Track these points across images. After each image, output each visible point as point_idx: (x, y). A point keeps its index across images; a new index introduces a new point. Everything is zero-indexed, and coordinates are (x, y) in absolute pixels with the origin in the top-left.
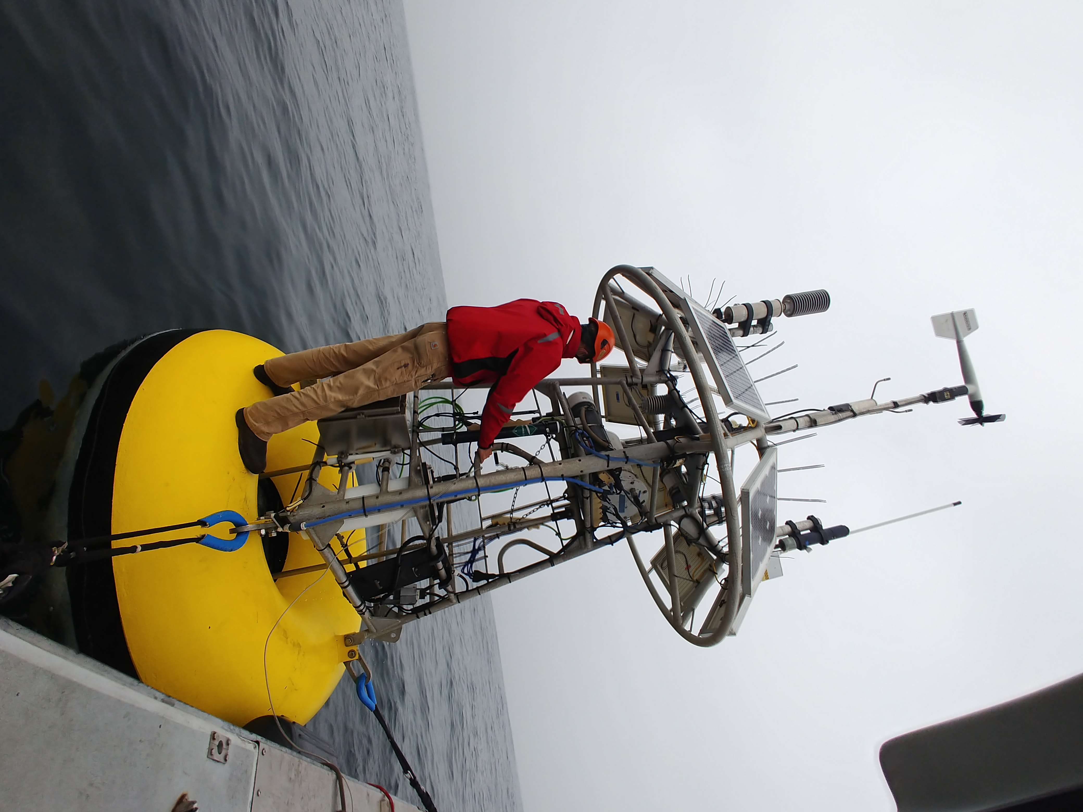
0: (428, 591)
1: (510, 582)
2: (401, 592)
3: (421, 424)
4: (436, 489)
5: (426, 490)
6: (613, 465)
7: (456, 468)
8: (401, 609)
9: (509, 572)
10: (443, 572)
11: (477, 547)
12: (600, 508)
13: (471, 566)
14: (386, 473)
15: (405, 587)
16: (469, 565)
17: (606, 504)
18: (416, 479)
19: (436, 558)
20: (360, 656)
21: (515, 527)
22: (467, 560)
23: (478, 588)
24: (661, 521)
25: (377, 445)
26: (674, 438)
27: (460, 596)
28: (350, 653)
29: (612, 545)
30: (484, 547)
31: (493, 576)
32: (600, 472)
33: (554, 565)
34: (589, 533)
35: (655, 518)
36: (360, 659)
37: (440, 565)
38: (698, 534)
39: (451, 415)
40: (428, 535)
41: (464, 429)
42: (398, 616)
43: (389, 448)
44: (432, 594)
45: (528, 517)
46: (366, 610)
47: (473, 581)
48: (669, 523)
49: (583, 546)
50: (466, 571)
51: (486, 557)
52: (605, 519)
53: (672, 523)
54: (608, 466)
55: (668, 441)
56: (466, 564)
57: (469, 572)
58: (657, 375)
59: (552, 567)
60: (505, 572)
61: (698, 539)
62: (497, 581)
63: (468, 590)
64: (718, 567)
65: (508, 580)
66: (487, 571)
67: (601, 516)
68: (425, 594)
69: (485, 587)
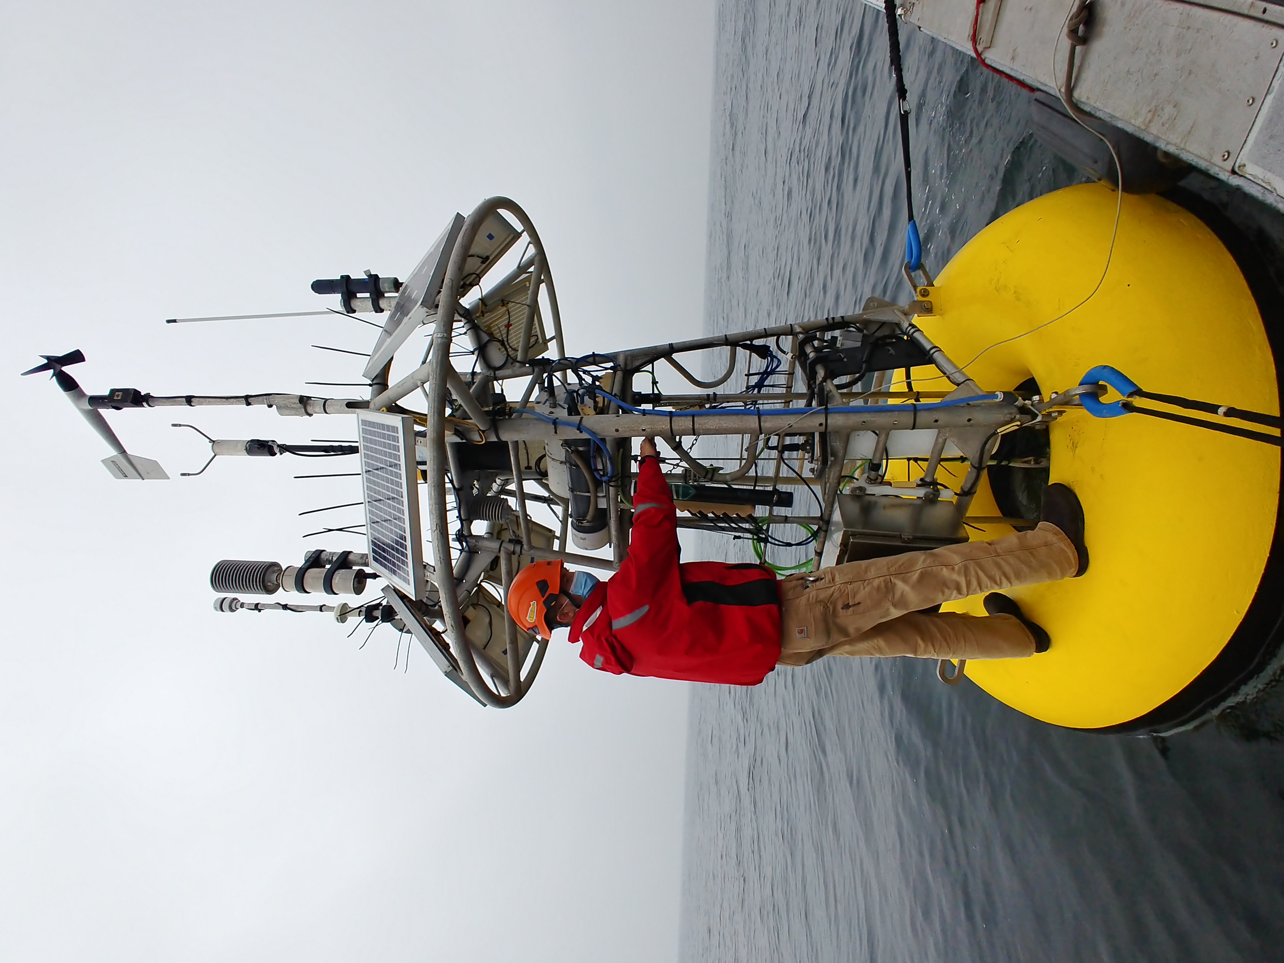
0: (825, 344)
1: (726, 335)
3: (814, 534)
5: (829, 421)
6: (576, 419)
9: (725, 346)
11: (756, 390)
13: (767, 367)
14: (877, 462)
16: (769, 370)
18: (837, 445)
19: (819, 362)
20: (915, 290)
22: (771, 376)
23: (767, 336)
24: (527, 369)
26: (487, 442)
27: (790, 331)
28: (926, 294)
29: (593, 353)
30: (748, 387)
31: (745, 347)
32: (592, 414)
33: (669, 344)
34: (620, 365)
36: (915, 287)
37: (812, 356)
38: (488, 346)
39: (770, 541)
42: (867, 323)
43: (869, 498)
47: (770, 347)
49: (629, 357)
50: (775, 361)
51: (748, 375)
54: (582, 418)
55: (495, 439)
56: (773, 372)
57: (772, 361)
58: (481, 548)
59: (673, 342)
60: (729, 347)
62: (741, 339)
63: (778, 335)
64: (476, 308)
65: (728, 336)
66: (751, 356)
67: (599, 380)
68: (829, 341)
69: (757, 335)
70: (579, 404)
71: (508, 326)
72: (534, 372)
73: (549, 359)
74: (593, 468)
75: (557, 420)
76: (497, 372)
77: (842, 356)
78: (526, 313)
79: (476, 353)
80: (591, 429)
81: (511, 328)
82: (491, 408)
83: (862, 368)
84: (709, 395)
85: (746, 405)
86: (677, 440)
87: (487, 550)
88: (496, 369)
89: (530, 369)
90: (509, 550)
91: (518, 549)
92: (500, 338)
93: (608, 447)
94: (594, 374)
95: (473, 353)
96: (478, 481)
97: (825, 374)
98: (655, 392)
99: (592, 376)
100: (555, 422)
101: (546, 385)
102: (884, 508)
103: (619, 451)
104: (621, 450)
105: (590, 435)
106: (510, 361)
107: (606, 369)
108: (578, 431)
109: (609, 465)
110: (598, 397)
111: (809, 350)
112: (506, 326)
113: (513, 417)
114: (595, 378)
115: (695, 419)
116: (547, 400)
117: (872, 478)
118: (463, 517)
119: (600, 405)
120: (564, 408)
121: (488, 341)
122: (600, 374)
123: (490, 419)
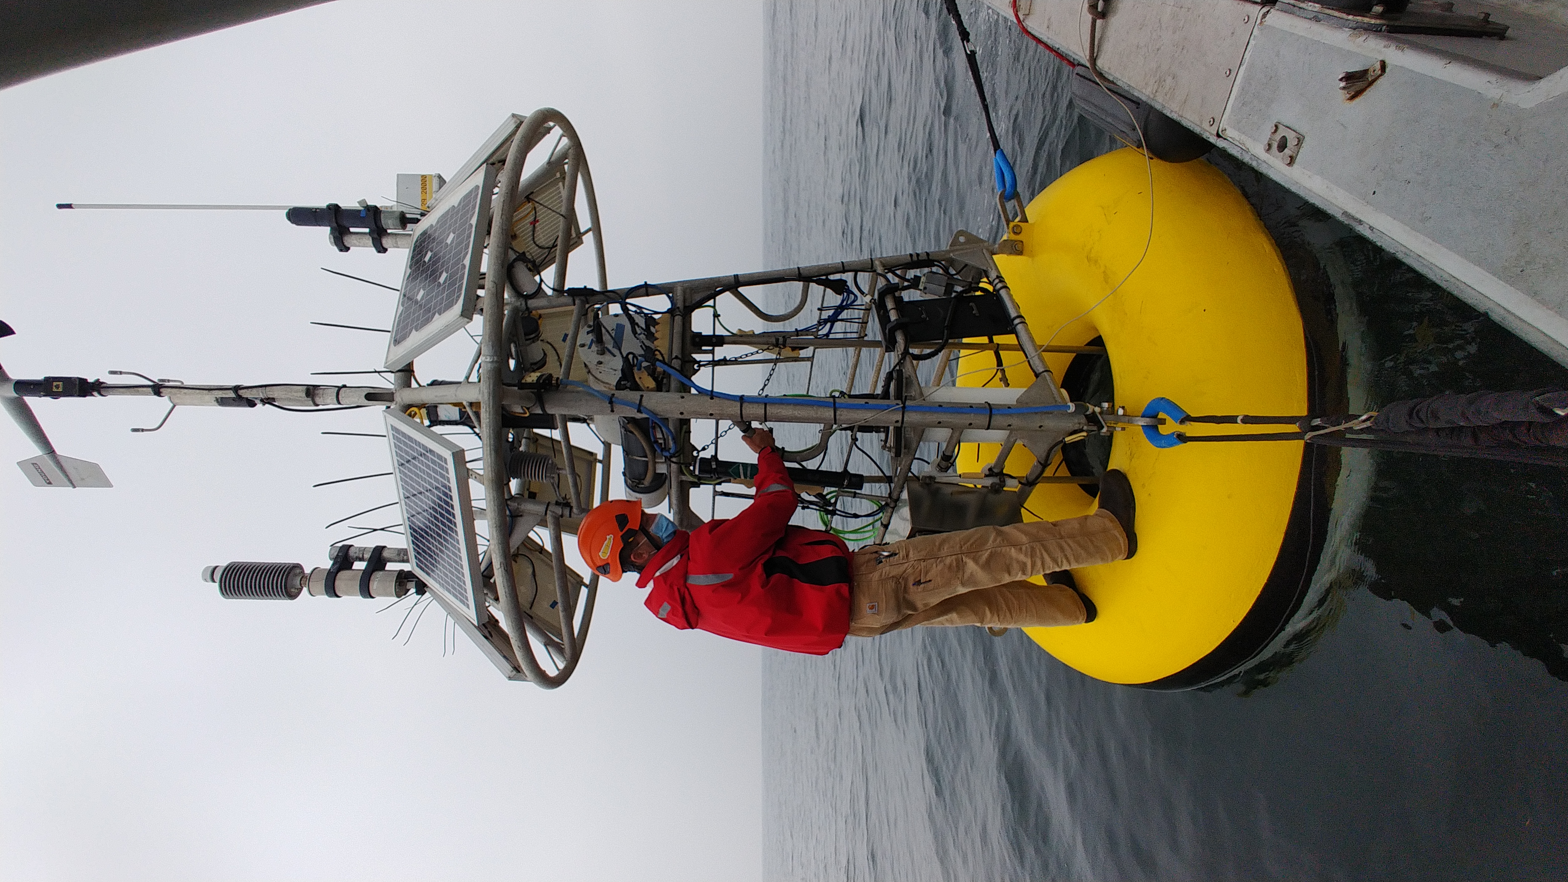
0: (906, 284)
1: (798, 268)
2: (943, 291)
3: (881, 509)
4: (892, 418)
5: (905, 419)
6: (634, 396)
7: (855, 440)
8: (946, 270)
9: (797, 282)
10: (890, 304)
11: (829, 324)
12: (657, 339)
14: (949, 454)
15: (937, 297)
16: (844, 303)
17: (648, 343)
18: (910, 435)
19: (899, 326)
20: (1008, 225)
21: (777, 340)
22: (845, 311)
23: (844, 271)
24: (566, 299)
25: (950, 492)
26: (531, 414)
27: (869, 267)
28: (1018, 231)
29: (646, 282)
30: (820, 322)
31: (819, 282)
32: (652, 390)
33: (734, 275)
34: (678, 308)
35: (574, 305)
36: (1008, 221)
37: (893, 316)
38: (513, 267)
39: (838, 512)
40: (908, 359)
41: (827, 490)
42: (952, 262)
43: (937, 485)
44: (903, 278)
45: (756, 350)
46: (994, 281)
47: (846, 282)
48: (555, 292)
49: (688, 291)
50: (852, 297)
51: (821, 309)
52: (650, 320)
53: (550, 292)
54: (642, 396)
55: (540, 412)
56: (848, 307)
57: (848, 295)
58: (523, 511)
59: (738, 273)
60: (801, 283)
61: (515, 260)
62: (816, 274)
63: (856, 272)
65: (801, 271)
66: (825, 291)
67: (656, 327)
68: (912, 281)
69: (833, 270)
70: (636, 368)
71: (534, 222)
73: (592, 289)
74: (652, 439)
75: (614, 399)
77: (925, 317)
80: (651, 408)
81: (537, 224)
83: (943, 334)
87: (530, 513)
88: (528, 297)
89: (570, 300)
90: (556, 514)
91: (567, 512)
93: (671, 426)
98: (716, 331)
100: (611, 402)
104: (684, 427)
105: (650, 415)
108: (638, 412)
109: (671, 443)
112: (531, 223)
113: (560, 389)
115: (768, 408)
117: (943, 466)
120: (615, 356)
123: (535, 393)
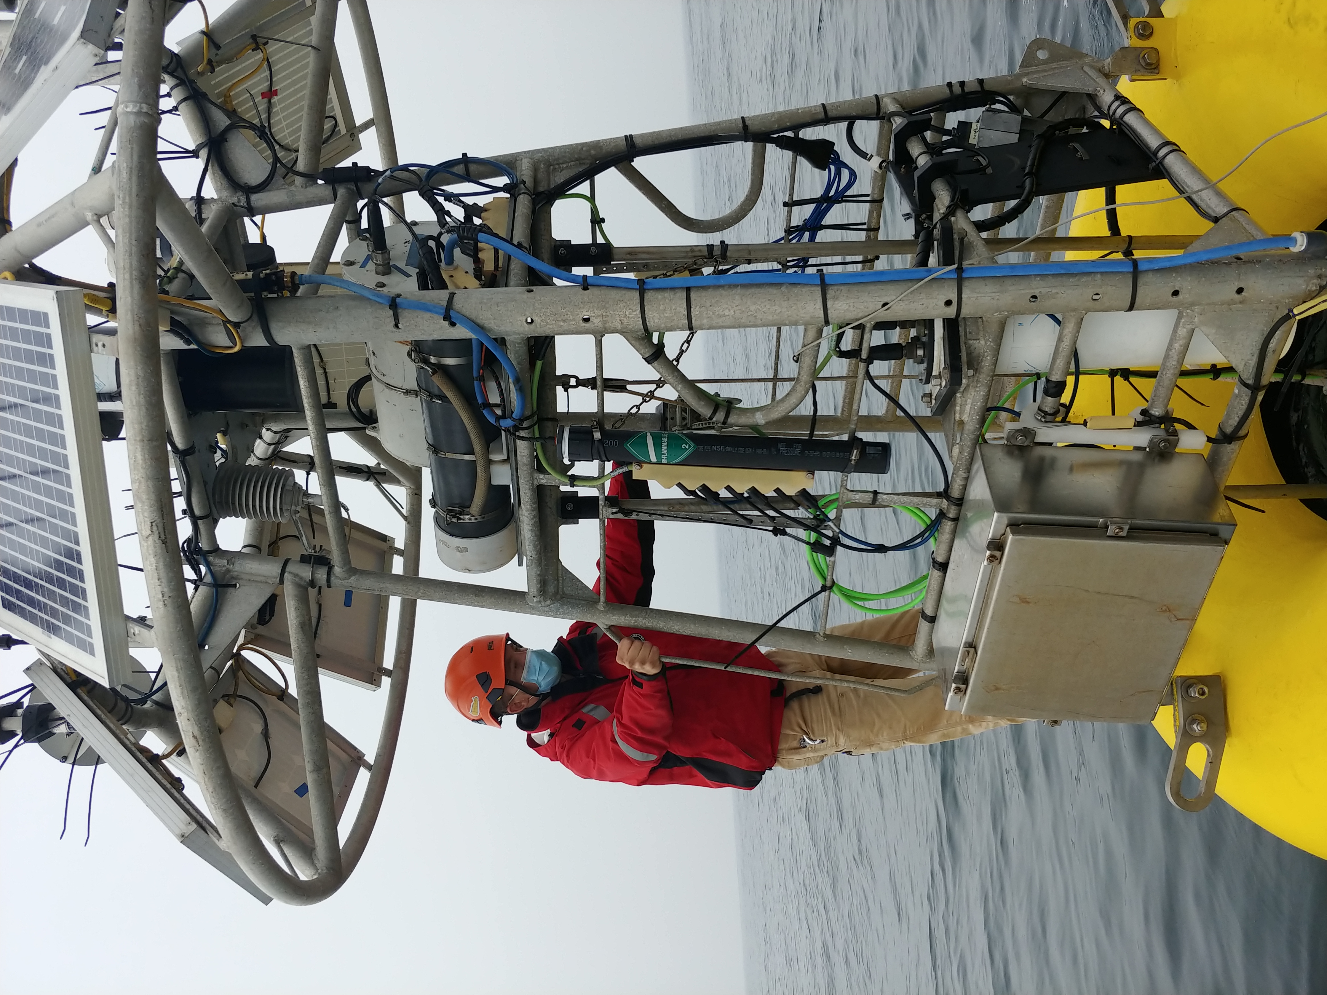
1: (743, 118)
2: (1018, 136)
3: (931, 527)
4: (937, 295)
6: (440, 296)
9: (742, 143)
10: (917, 149)
11: (807, 234)
13: (829, 188)
14: (1055, 377)
15: (1009, 141)
16: (832, 193)
19: (936, 169)
20: (1127, 24)
21: (711, 248)
22: (836, 207)
23: (826, 121)
24: (321, 189)
27: (872, 110)
28: (1147, 33)
29: (465, 155)
30: (789, 231)
31: (783, 143)
33: (626, 136)
34: (524, 182)
36: (1125, 18)
37: (923, 163)
38: (226, 138)
42: (1029, 93)
46: (1110, 106)
47: (833, 144)
49: (541, 166)
50: (845, 174)
51: (790, 204)
54: (452, 295)
56: (841, 197)
57: (838, 173)
59: (633, 134)
60: (751, 144)
62: (776, 127)
63: (851, 120)
64: (195, 52)
65: (747, 122)
66: (794, 163)
67: (483, 214)
68: (954, 132)
69: (808, 120)
70: (443, 265)
71: (270, 94)
72: (335, 197)
73: (368, 168)
74: (480, 403)
75: (398, 300)
76: (254, 198)
77: (984, 163)
78: (311, 65)
79: (204, 153)
80: (473, 317)
81: (275, 99)
82: (250, 274)
83: (1022, 187)
84: (712, 245)
85: (785, 267)
86: (655, 340)
87: (253, 580)
88: (249, 191)
89: (328, 191)
90: (301, 578)
91: (321, 574)
92: (256, 121)
93: (511, 355)
94: (469, 201)
95: (195, 154)
96: (225, 434)
97: (952, 200)
98: (598, 242)
99: (465, 207)
100: (394, 304)
101: (364, 224)
102: (1071, 469)
103: (532, 366)
104: (539, 363)
105: (472, 330)
106: (281, 170)
107: (495, 189)
108: (447, 322)
109: (514, 396)
110: (482, 250)
111: (915, 149)
112: (264, 95)
113: (298, 294)
114: (471, 211)
115: (693, 295)
116: (369, 258)
117: (1047, 409)
118: (197, 512)
119: (489, 266)
120: (408, 276)
121: (229, 129)
122: (482, 201)
123: (250, 299)
